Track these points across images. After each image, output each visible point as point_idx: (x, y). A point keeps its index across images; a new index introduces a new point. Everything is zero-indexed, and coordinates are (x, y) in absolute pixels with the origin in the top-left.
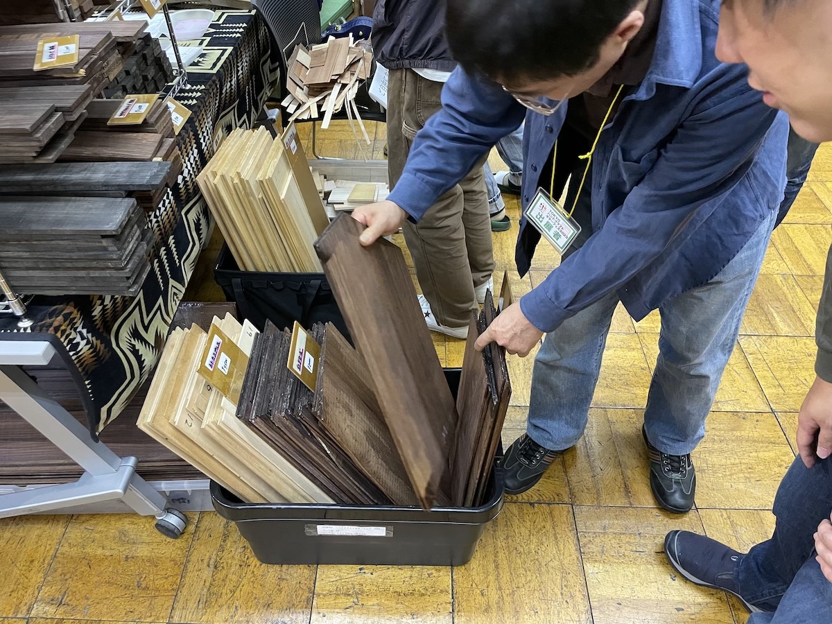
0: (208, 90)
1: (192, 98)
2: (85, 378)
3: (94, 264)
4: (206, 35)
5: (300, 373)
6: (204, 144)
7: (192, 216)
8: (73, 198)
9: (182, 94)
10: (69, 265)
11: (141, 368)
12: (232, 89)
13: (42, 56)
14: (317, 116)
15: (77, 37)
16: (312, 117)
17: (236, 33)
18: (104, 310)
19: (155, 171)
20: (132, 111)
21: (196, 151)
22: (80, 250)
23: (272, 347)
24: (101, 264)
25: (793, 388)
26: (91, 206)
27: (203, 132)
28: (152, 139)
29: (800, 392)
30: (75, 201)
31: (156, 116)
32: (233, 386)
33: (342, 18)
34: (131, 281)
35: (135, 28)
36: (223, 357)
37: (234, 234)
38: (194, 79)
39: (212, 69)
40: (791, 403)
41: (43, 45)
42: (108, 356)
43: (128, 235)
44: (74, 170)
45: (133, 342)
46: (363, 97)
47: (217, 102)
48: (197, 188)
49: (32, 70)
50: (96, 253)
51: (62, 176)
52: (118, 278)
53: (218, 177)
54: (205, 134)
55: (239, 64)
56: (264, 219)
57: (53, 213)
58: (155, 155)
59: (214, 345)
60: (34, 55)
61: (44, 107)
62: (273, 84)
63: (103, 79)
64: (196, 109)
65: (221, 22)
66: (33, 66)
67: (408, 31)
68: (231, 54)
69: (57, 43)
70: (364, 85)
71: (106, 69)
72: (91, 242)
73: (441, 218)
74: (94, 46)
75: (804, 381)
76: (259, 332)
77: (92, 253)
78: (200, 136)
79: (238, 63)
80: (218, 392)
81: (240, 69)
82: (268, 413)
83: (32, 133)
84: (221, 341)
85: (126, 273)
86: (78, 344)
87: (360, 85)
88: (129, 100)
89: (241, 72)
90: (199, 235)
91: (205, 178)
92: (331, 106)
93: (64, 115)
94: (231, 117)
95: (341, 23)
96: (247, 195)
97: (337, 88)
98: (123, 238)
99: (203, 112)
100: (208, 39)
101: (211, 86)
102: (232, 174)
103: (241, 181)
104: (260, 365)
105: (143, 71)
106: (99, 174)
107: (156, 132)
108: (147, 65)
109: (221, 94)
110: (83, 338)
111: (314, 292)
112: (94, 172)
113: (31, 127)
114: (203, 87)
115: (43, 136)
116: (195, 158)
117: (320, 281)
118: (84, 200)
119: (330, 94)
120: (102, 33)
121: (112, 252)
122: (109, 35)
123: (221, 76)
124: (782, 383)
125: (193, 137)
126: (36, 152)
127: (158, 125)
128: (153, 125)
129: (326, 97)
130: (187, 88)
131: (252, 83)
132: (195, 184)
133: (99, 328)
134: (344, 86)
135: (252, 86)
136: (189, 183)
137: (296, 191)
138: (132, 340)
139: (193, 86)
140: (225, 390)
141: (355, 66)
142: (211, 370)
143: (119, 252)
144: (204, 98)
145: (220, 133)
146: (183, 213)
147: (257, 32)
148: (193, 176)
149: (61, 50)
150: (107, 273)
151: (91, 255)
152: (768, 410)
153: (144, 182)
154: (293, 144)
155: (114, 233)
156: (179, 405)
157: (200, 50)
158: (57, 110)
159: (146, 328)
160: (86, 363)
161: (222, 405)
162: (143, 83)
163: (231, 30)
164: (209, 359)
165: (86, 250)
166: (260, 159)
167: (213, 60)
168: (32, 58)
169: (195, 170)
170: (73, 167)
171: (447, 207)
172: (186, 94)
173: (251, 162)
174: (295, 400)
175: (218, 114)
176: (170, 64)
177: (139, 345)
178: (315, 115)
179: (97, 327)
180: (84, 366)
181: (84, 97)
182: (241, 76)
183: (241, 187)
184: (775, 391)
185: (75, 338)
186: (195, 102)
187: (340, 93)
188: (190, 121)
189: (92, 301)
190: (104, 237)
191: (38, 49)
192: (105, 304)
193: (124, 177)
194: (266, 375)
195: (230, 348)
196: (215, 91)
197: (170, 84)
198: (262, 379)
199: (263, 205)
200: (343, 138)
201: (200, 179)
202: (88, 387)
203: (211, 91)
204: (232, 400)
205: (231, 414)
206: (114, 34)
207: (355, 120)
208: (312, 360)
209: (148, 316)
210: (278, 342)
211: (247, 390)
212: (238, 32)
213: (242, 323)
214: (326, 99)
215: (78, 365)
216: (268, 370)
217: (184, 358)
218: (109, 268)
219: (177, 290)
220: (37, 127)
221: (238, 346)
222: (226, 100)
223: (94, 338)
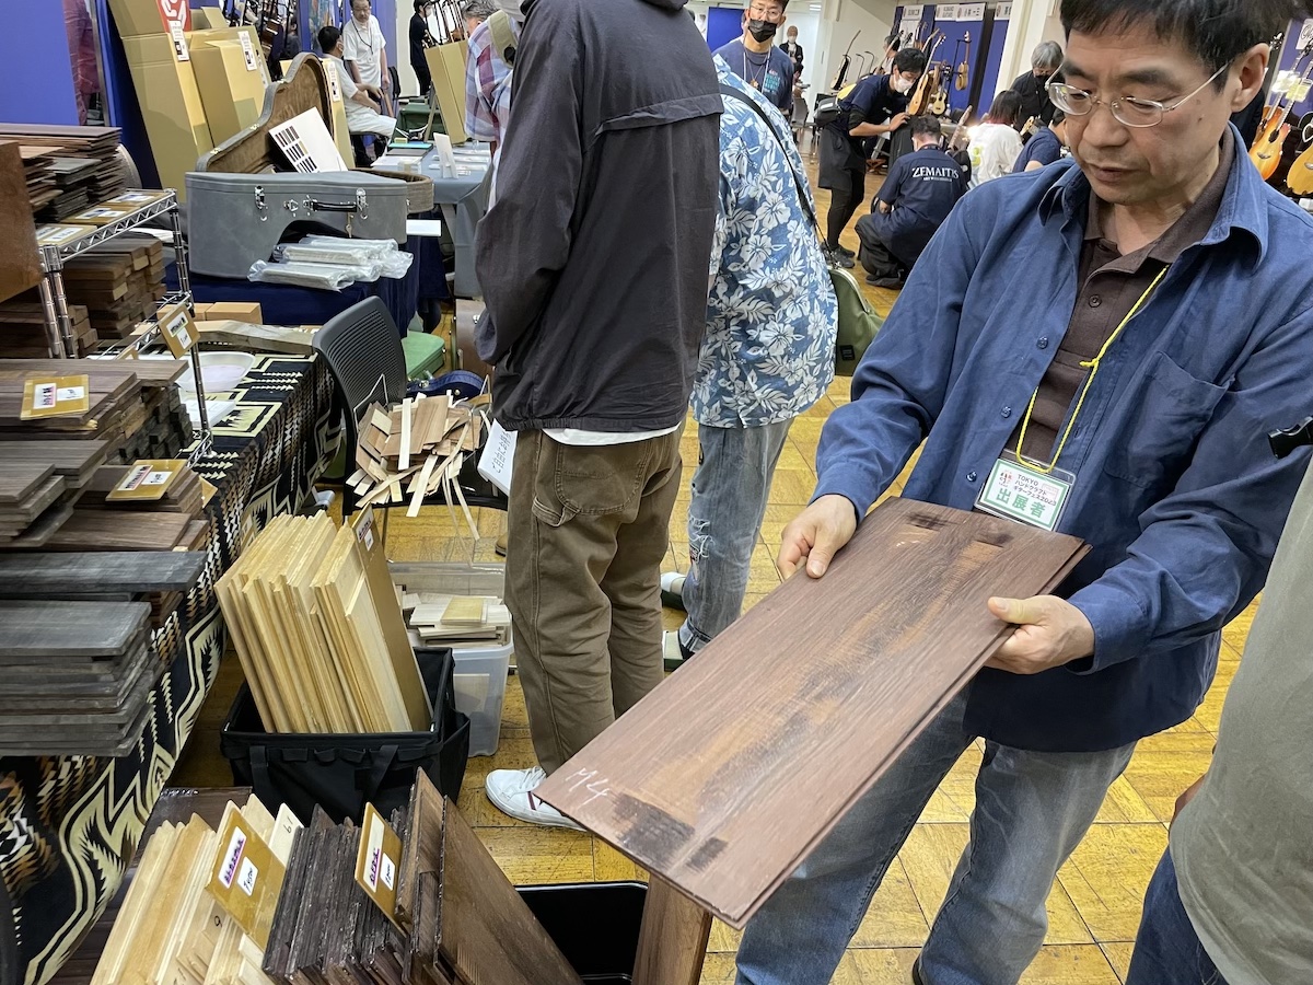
0: (244, 459)
1: (219, 471)
2: (14, 903)
3: (71, 704)
4: (239, 386)
5: (374, 889)
6: (230, 535)
7: (200, 644)
8: (51, 603)
9: (203, 465)
10: (29, 705)
11: (99, 893)
12: (274, 460)
13: (32, 402)
14: (401, 500)
15: (85, 378)
16: (394, 500)
17: (287, 384)
18: (56, 788)
19: (181, 563)
20: (146, 482)
21: (217, 545)
22: (52, 680)
23: (325, 851)
24: (83, 704)
25: (1118, 903)
26: (78, 614)
27: (231, 519)
28: (173, 521)
29: (1129, 909)
30: (54, 607)
31: (181, 489)
32: (259, 915)
33: (428, 372)
34: (124, 732)
35: (170, 370)
36: (247, 865)
37: (263, 672)
38: (222, 444)
39: (249, 431)
40: (1120, 927)
41: (33, 386)
42: (55, 865)
43: (131, 659)
44: (52, 563)
45: (90, 847)
46: (469, 474)
47: (252, 476)
48: (213, 599)
49: (17, 419)
50: (78, 685)
51: (32, 572)
52: (105, 726)
53: (250, 583)
54: (233, 521)
55: (287, 427)
56: (316, 648)
57: (18, 624)
58: (177, 543)
59: (233, 845)
60: (21, 399)
61: (42, 468)
62: (329, 456)
63: (118, 434)
64: (224, 484)
65: (263, 369)
66: (19, 413)
67: (538, 384)
68: (278, 412)
69: (54, 385)
70: (472, 459)
71: (123, 422)
72: (73, 668)
73: (577, 641)
74: (112, 390)
75: (1132, 892)
76: (302, 826)
77: (72, 685)
78: (226, 524)
79: (286, 424)
80: (234, 924)
81: (288, 432)
82: (317, 963)
83: (20, 501)
84: (245, 838)
85: (120, 717)
86: (14, 841)
87: (466, 458)
88: (141, 467)
89: (289, 437)
90: (206, 674)
91: (229, 585)
92: (421, 486)
93: (65, 480)
94: (266, 500)
95: (426, 378)
96: (293, 610)
97: (431, 462)
98: (125, 661)
99: (233, 490)
100: (244, 391)
101: (247, 454)
102: (273, 579)
103: (287, 588)
104: (304, 882)
105: (151, 431)
106: (92, 568)
107: (178, 511)
108: (158, 422)
109: (260, 465)
110: (22, 833)
111: (386, 765)
112: (84, 566)
113: (21, 494)
114: (235, 455)
115: (33, 507)
116: (215, 555)
117: (397, 746)
118: (68, 606)
119: (421, 470)
120: (121, 374)
121: (106, 683)
122: (133, 377)
123: (264, 440)
124: (1103, 896)
125: (216, 525)
126: (19, 530)
127: (183, 501)
128: (175, 502)
129: (414, 473)
130: (211, 456)
131: (302, 453)
132: (211, 594)
133: (44, 820)
134: (441, 459)
135: (301, 458)
136: (202, 592)
137: (368, 603)
138: (89, 843)
139: (219, 454)
140: (244, 924)
141: (458, 432)
142: (228, 886)
143: (115, 684)
144: (236, 470)
145: (249, 522)
146: (187, 638)
147: (315, 384)
148: (209, 582)
149: (62, 394)
150: (88, 719)
151: (69, 689)
152: (1089, 940)
153: (164, 579)
154: (369, 536)
155: (115, 653)
156: (163, 953)
157: (231, 406)
158: (56, 472)
159: (110, 826)
160: (19, 877)
161: (240, 949)
162: (149, 447)
163: (278, 381)
164: (225, 868)
165: (61, 680)
166: (315, 559)
167: (250, 419)
168: (18, 403)
169: (213, 573)
170: (49, 559)
171: (587, 625)
172: (209, 465)
173: (302, 562)
174: (363, 937)
175: (250, 494)
176: (190, 423)
177: (98, 854)
178: (397, 497)
179: (42, 817)
180: (16, 880)
181: (97, 457)
182: (289, 442)
183: (284, 598)
184: (1094, 909)
185: (10, 832)
186: (222, 475)
187: (435, 469)
188: (214, 501)
189: (43, 772)
190: (96, 659)
191: (25, 392)
192: (60, 777)
193: (131, 572)
194: (313, 897)
195: (256, 849)
196: (252, 461)
197: (185, 450)
198: (307, 904)
199: (317, 625)
200: (428, 534)
201: (220, 587)
202: (17, 919)
203: (247, 460)
204: (257, 941)
205: (253, 964)
206: (140, 377)
207: (457, 507)
208: (393, 868)
209: (115, 805)
210: (335, 842)
211: (282, 924)
212: (289, 384)
213: (274, 812)
214: (415, 476)
215: (7, 880)
216: (317, 889)
217: (176, 873)
218: (93, 710)
219: (164, 762)
220: (27, 495)
221: (270, 847)
222: (263, 474)
223: (37, 835)
